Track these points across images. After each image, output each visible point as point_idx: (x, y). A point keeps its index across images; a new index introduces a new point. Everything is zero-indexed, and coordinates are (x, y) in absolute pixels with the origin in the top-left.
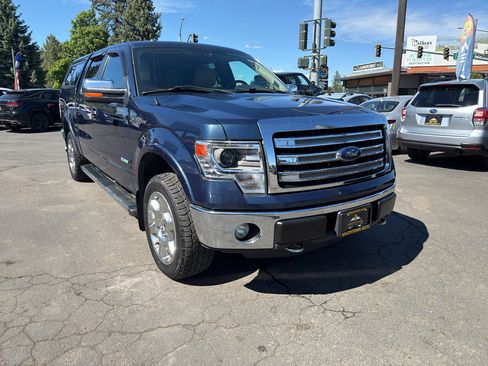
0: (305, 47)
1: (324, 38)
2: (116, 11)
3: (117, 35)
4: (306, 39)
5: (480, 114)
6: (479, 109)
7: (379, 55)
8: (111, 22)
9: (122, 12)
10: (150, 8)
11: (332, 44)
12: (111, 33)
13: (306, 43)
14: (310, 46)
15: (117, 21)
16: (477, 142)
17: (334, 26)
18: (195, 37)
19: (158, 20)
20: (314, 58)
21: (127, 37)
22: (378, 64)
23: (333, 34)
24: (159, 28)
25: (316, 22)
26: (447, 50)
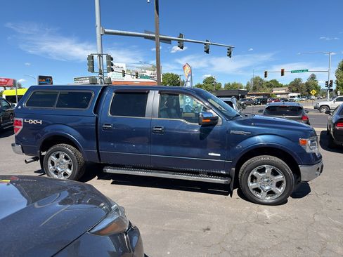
0: (93, 70)
1: (106, 66)
4: (93, 66)
11: (112, 70)
17: (112, 59)
20: (101, 78)
23: (112, 65)
25: (99, 56)
26: (137, 73)
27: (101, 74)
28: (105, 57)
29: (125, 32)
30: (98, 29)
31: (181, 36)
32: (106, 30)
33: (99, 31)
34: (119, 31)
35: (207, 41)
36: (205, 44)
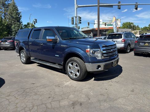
0: (73, 24)
1: (78, 21)
2: (5, 11)
3: (5, 19)
4: (73, 22)
5: (123, 40)
6: (123, 39)
7: (89, 25)
8: (3, 14)
9: (7, 11)
10: (17, 10)
11: (81, 23)
12: (3, 18)
13: (73, 23)
14: (74, 23)
15: (5, 14)
16: (123, 47)
17: (81, 18)
18: (36, 20)
19: (20, 14)
20: (76, 27)
21: (10, 19)
22: (88, 27)
23: (81, 20)
24: (21, 16)
25: (76, 17)
26: (106, 24)
27: (76, 25)
28: (78, 17)
29: (88, 5)
30: (75, 6)
31: (119, 2)
32: (79, 6)
33: (76, 6)
34: (85, 5)
35: (136, 3)
36: (135, 5)
